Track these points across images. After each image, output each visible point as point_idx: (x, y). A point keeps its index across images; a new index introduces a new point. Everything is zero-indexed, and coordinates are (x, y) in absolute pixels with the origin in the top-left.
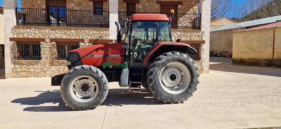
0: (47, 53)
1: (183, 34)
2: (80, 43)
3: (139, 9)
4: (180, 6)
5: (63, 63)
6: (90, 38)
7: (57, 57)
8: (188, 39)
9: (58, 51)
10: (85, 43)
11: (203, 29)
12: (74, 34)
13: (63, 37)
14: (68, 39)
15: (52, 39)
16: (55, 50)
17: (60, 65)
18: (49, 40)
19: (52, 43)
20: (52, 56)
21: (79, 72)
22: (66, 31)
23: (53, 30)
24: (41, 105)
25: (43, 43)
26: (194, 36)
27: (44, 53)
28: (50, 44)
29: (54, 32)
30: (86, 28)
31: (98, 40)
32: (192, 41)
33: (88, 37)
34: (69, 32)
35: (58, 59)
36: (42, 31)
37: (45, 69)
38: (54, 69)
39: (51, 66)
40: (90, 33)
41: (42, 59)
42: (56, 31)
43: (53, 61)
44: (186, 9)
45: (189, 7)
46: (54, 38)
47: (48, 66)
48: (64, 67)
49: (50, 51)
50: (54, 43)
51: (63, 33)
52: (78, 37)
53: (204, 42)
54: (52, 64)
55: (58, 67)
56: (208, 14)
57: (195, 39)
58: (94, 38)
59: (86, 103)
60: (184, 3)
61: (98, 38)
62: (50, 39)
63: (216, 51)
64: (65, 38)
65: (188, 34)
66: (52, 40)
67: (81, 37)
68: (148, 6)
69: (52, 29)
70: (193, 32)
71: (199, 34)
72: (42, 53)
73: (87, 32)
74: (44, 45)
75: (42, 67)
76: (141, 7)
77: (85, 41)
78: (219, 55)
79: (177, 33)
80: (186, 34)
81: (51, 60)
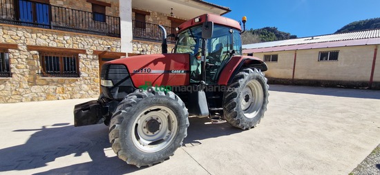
0: (23, 67)
2: (80, 55)
3: (149, 21)
5: (53, 82)
6: (94, 48)
7: (42, 73)
9: (42, 64)
10: (87, 55)
12: (69, 41)
13: (50, 45)
14: (60, 49)
15: (31, 46)
16: (37, 63)
17: (47, 84)
18: (25, 47)
19: (32, 52)
20: (32, 72)
21: (149, 101)
22: (56, 36)
23: (31, 33)
24: (51, 166)
25: (13, 51)
27: (17, 67)
28: (27, 53)
29: (34, 35)
30: (88, 36)
31: (105, 52)
33: (92, 48)
34: (62, 39)
35: (44, 76)
36: (10, 32)
37: (21, 90)
38: (38, 90)
39: (31, 85)
40: (95, 42)
41: (13, 75)
42: (39, 35)
43: (35, 79)
46: (34, 44)
47: (25, 85)
48: (55, 87)
49: (28, 63)
50: (36, 52)
51: (51, 38)
52: (76, 47)
54: (33, 83)
55: (45, 87)
58: (100, 49)
59: (160, 152)
61: (105, 49)
62: (28, 46)
64: (55, 45)
66: (30, 48)
67: (80, 47)
68: (159, 20)
69: (30, 31)
72: (12, 66)
73: (90, 40)
74: (15, 54)
75: (13, 88)
76: (152, 20)
77: (88, 52)
81: (32, 77)
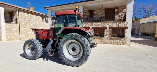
1: (114, 23)
3: (95, 13)
4: (116, 10)
8: (117, 26)
11: (127, 20)
26: (121, 25)
32: (120, 27)
44: (120, 11)
45: (121, 9)
53: (127, 28)
56: (131, 11)
57: (122, 26)
60: (118, 8)
63: (148, 33)
65: (117, 24)
68: (99, 12)
70: (121, 22)
71: (124, 23)
76: (96, 13)
78: (149, 35)
79: (111, 23)
80: (116, 23)
